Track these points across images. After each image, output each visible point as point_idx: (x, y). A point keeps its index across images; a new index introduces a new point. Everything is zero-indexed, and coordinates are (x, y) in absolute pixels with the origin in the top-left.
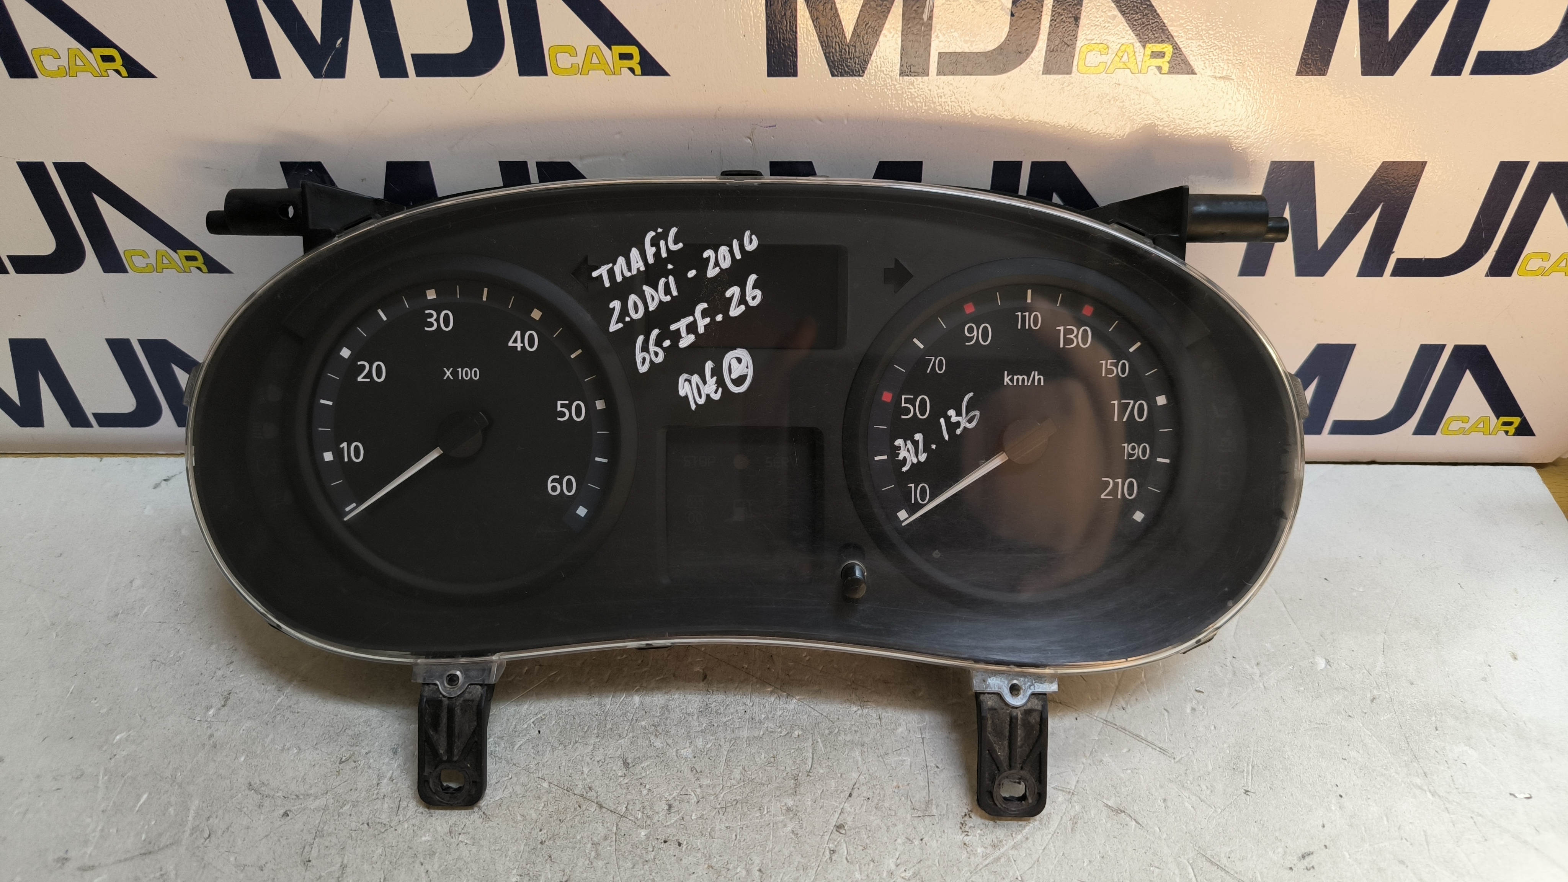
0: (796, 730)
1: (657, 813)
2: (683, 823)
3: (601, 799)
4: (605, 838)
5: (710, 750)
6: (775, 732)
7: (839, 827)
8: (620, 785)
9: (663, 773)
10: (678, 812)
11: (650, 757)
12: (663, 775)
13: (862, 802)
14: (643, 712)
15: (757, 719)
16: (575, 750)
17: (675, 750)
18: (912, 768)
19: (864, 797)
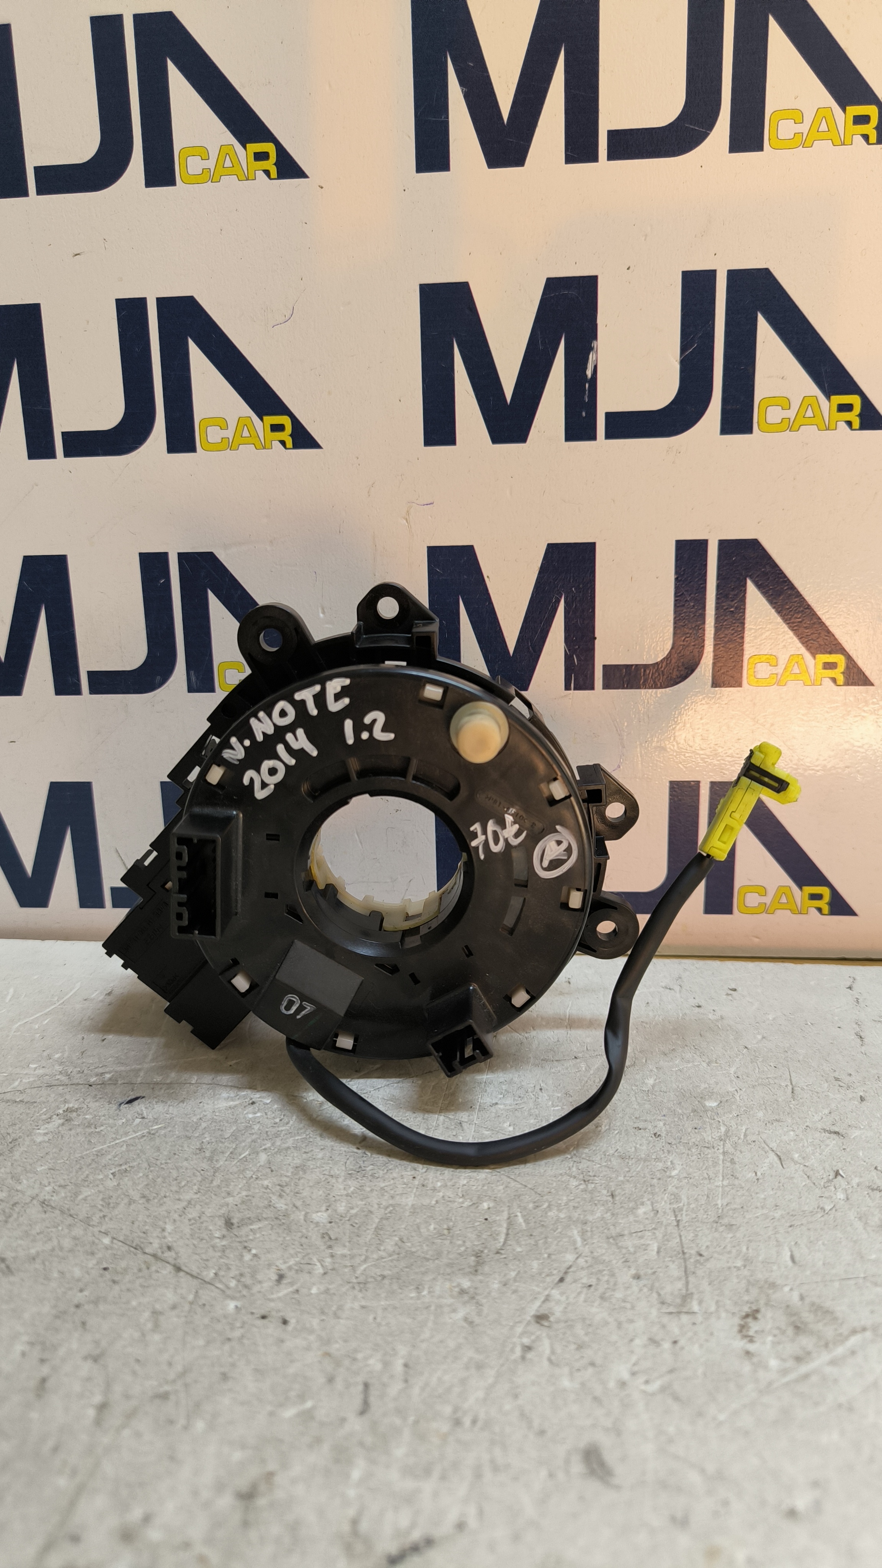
0: (486, 1201)
1: (260, 1282)
2: (296, 1296)
3: (181, 1262)
4: (174, 1307)
5: (356, 1215)
6: (454, 1202)
7: (541, 1318)
8: (214, 1247)
9: (280, 1237)
10: (292, 1284)
11: (266, 1219)
12: (280, 1239)
13: (579, 1290)
14: (269, 1170)
15: (430, 1186)
16: (161, 1205)
17: (303, 1213)
18: (662, 1254)
19: (583, 1284)
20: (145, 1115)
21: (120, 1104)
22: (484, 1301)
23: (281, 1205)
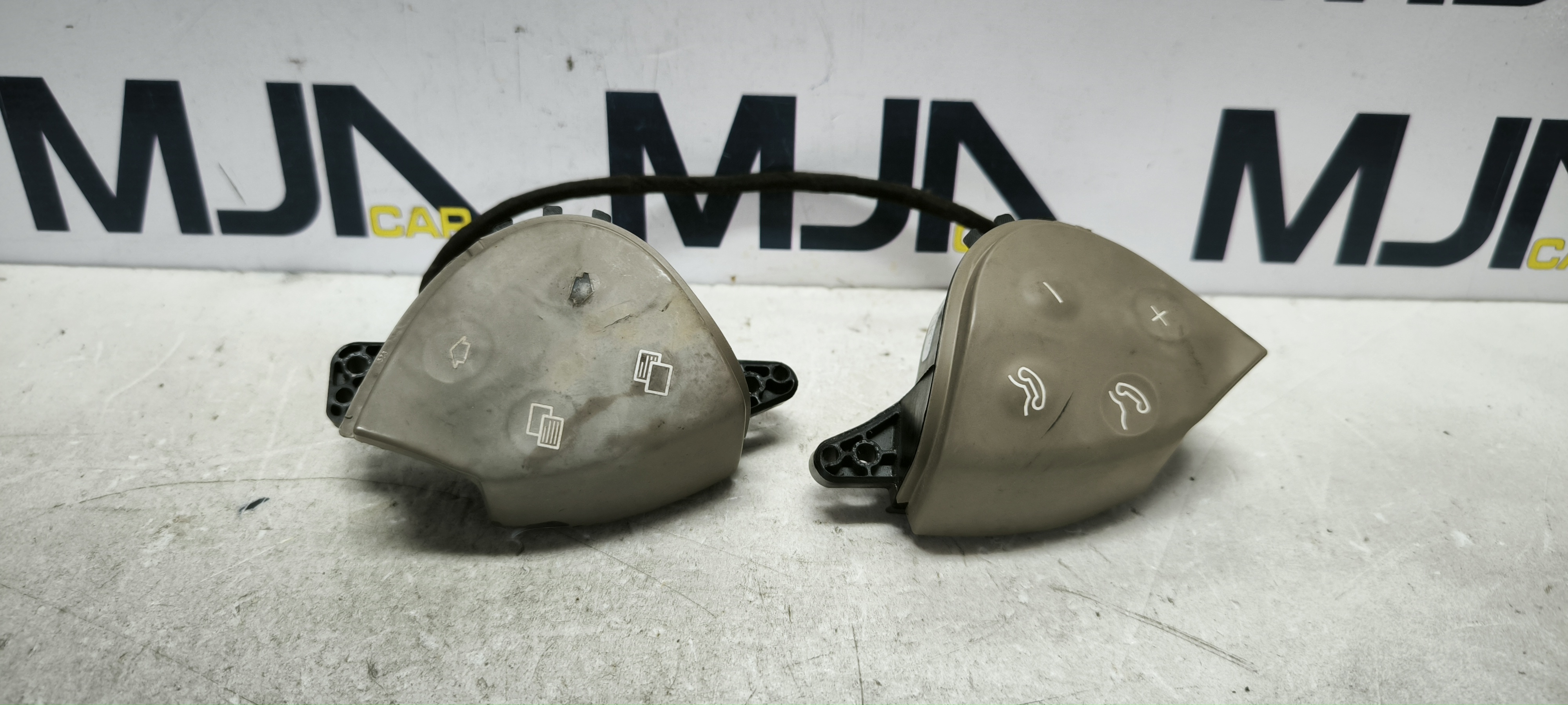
20: (270, 524)
21: (241, 510)
23: (431, 642)
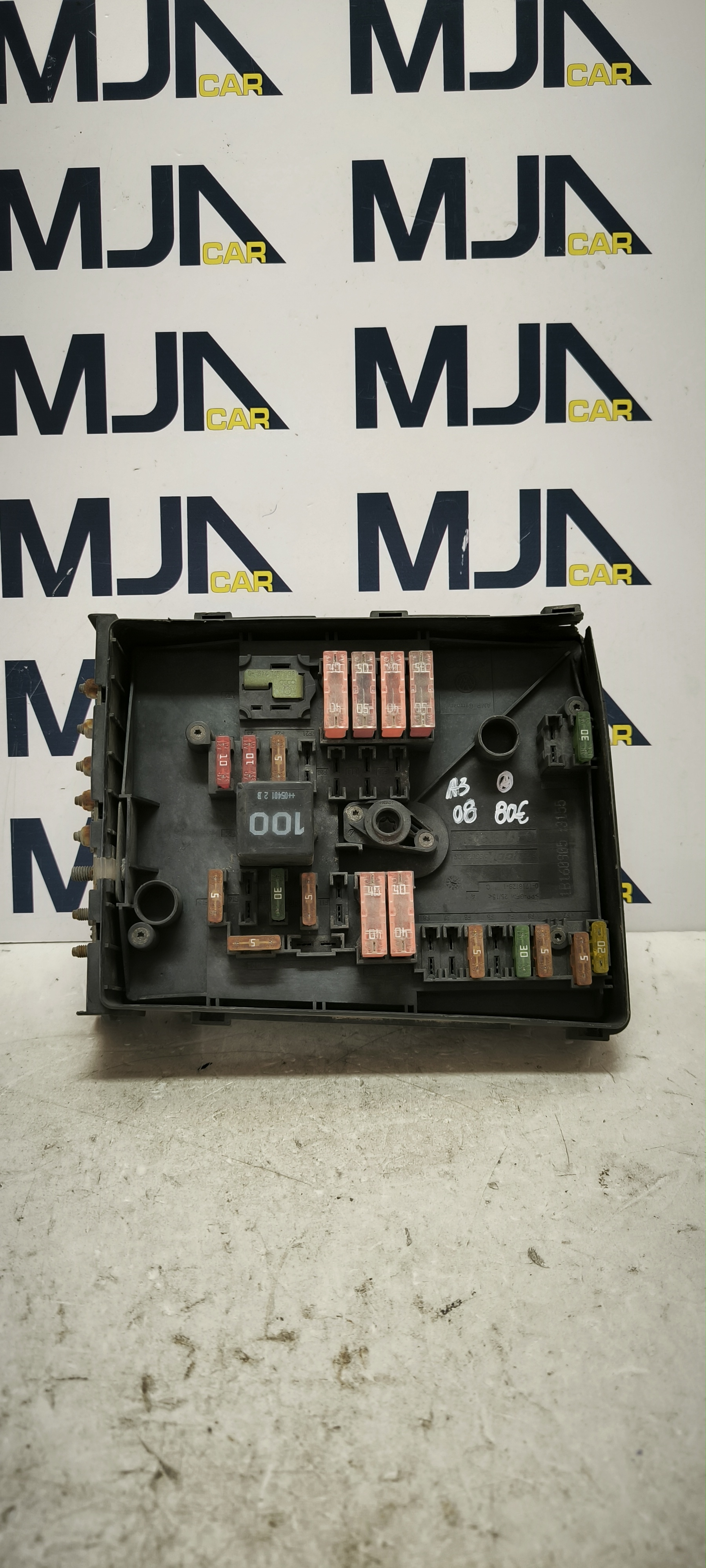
22: (459, 1178)
